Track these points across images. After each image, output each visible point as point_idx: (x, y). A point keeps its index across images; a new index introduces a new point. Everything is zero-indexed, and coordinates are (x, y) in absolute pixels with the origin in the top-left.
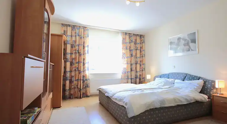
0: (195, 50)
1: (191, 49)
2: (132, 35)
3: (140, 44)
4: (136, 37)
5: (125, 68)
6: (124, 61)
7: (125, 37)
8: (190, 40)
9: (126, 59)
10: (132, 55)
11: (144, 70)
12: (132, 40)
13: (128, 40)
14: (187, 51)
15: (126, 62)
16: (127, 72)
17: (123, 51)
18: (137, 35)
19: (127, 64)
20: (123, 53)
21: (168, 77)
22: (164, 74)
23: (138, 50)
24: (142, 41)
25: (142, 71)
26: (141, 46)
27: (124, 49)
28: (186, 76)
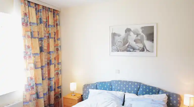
0: (153, 52)
1: (146, 49)
2: (41, 7)
3: (54, 26)
4: (47, 12)
5: (31, 79)
6: (29, 63)
7: (27, 11)
8: (145, 36)
9: (33, 58)
10: (41, 50)
11: (61, 73)
12: (40, 19)
13: (34, 19)
14: (140, 51)
15: (32, 65)
16: (35, 87)
17: (25, 42)
18: (48, 9)
19: (36, 68)
20: (25, 46)
21: (111, 87)
22: (103, 82)
23: (51, 38)
24: (57, 21)
25: (57, 75)
26: (55, 31)
27: (27, 37)
28: (140, 86)
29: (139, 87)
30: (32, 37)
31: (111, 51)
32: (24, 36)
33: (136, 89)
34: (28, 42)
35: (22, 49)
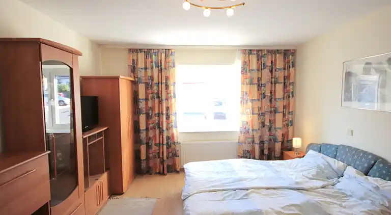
2: (265, 52)
3: (285, 69)
4: (273, 55)
5: (247, 123)
6: (246, 108)
7: (247, 60)
9: (250, 103)
11: (291, 125)
12: (264, 64)
15: (249, 111)
16: (250, 131)
18: (278, 51)
19: (253, 113)
20: (243, 92)
21: (335, 153)
22: (328, 144)
23: (279, 83)
24: (289, 63)
25: (287, 126)
26: (286, 75)
27: (245, 83)
28: (375, 162)
29: (373, 162)
30: (251, 83)
31: (343, 100)
32: (243, 83)
33: (366, 165)
34: (246, 88)
35: (239, 95)
